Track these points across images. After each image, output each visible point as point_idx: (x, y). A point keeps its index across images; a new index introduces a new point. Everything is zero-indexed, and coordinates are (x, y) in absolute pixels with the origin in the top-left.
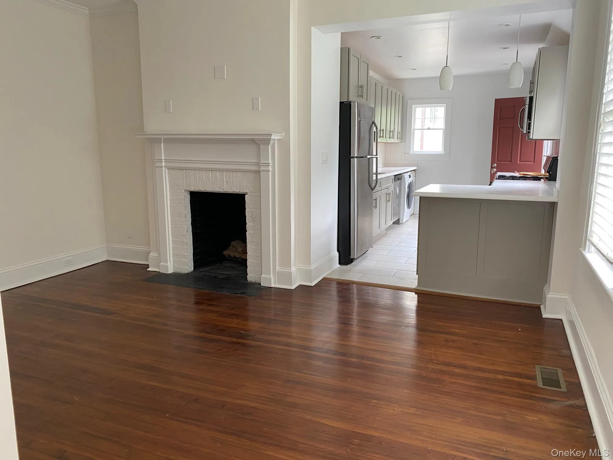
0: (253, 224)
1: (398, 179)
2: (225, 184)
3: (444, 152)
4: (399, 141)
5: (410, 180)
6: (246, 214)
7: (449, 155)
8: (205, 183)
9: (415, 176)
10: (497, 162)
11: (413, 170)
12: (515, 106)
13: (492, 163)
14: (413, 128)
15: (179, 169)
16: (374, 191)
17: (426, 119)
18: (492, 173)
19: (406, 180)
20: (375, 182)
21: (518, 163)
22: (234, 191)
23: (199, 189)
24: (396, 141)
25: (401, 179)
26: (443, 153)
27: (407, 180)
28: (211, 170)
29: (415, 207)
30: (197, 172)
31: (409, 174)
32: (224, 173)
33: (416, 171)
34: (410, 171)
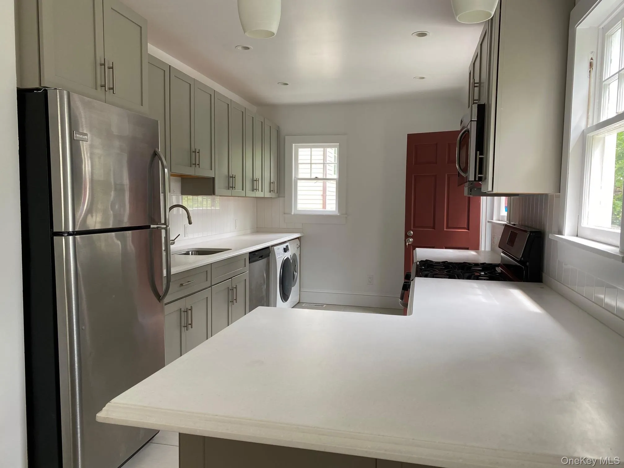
1: (262, 257)
3: (339, 211)
4: (273, 195)
5: (288, 255)
7: (346, 216)
9: (300, 246)
10: (413, 228)
11: (297, 238)
12: (437, 144)
13: (407, 229)
14: (295, 177)
16: (166, 300)
17: (313, 165)
18: (407, 245)
19: (277, 257)
20: (165, 282)
21: (445, 230)
24: (268, 195)
25: (268, 255)
26: (337, 213)
27: (280, 256)
29: (301, 292)
31: (284, 246)
33: (302, 239)
34: (288, 241)
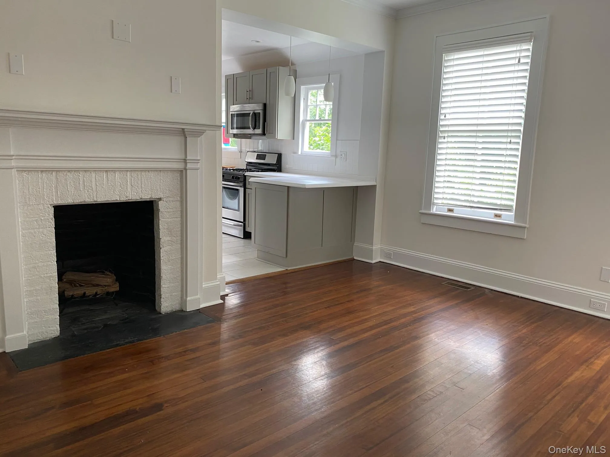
0: (169, 238)
2: (129, 189)
6: (160, 226)
8: (94, 189)
15: (42, 171)
22: (143, 197)
23: (82, 201)
28: (106, 171)
30: (81, 175)
32: (128, 174)
